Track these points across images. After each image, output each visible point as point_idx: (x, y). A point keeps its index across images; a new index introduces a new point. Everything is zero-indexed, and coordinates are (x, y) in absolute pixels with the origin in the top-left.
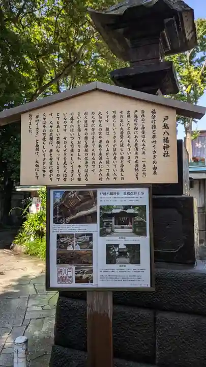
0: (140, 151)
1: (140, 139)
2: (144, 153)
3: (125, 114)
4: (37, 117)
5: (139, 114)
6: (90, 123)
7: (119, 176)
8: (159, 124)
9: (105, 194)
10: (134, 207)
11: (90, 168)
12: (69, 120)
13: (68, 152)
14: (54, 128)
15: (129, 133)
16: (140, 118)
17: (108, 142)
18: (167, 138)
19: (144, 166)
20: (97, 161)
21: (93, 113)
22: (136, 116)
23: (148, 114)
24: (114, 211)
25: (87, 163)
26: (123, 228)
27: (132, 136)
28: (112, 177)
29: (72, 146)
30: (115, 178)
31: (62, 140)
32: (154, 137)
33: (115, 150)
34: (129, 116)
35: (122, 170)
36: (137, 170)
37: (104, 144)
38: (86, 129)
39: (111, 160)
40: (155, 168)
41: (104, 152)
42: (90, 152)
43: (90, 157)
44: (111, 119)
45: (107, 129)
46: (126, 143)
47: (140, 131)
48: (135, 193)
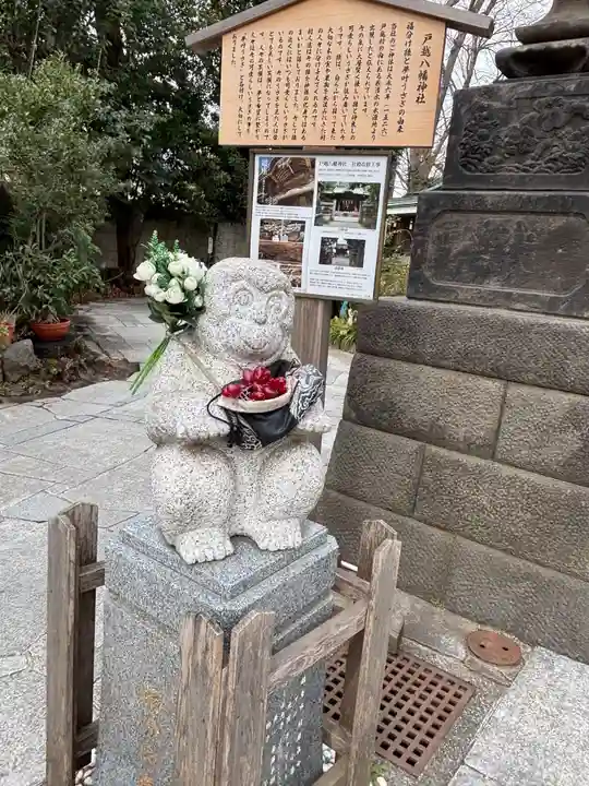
0: (382, 94)
1: (384, 74)
2: (388, 96)
3: (367, 32)
4: (244, 38)
5: (388, 31)
6: (314, 47)
7: (348, 135)
8: (416, 49)
9: (326, 164)
10: (364, 185)
11: (309, 120)
12: (285, 44)
13: (282, 95)
14: (265, 58)
15: (369, 63)
16: (388, 37)
17: (337, 78)
18: (426, 72)
19: (386, 118)
20: (320, 108)
21: (320, 31)
22: (382, 34)
23: (401, 31)
24: (337, 191)
25: (305, 112)
26: (346, 215)
27: (374, 67)
28: (338, 134)
29: (287, 85)
30: (343, 137)
31: (274, 77)
32: (406, 69)
33: (346, 91)
34: (372, 35)
35: (353, 124)
36: (375, 124)
37: (332, 81)
38: (309, 58)
39: (340, 107)
40: (401, 122)
41: (330, 95)
42: (311, 95)
43: (311, 102)
44: (345, 39)
45: (339, 57)
46: (362, 81)
47: (386, 59)
48: (368, 164)
